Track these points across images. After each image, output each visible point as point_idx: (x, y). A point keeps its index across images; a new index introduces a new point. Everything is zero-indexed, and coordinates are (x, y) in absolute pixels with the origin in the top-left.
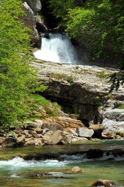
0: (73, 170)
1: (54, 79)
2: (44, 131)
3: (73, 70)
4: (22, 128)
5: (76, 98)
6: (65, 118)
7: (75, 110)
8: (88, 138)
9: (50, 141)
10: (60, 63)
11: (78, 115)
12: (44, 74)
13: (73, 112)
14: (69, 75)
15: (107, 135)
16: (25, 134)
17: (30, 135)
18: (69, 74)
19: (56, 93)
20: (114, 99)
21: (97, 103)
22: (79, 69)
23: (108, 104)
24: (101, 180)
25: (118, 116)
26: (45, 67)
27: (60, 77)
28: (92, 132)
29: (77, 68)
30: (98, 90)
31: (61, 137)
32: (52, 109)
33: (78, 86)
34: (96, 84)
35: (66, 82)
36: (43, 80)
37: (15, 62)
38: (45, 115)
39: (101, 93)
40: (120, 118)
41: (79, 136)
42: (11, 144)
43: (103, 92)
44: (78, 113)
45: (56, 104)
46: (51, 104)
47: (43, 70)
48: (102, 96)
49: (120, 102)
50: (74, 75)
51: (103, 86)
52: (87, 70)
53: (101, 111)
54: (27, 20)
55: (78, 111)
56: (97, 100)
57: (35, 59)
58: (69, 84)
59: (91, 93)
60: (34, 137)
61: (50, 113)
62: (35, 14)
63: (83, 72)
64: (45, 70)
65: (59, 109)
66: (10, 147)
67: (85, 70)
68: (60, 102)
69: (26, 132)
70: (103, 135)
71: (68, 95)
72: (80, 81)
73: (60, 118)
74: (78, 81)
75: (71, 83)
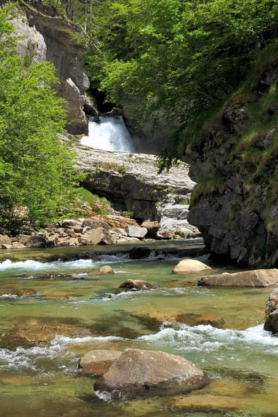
0: (101, 271)
1: (102, 169)
2: (85, 229)
3: (125, 158)
4: (56, 226)
5: (128, 192)
6: (115, 217)
7: (128, 206)
8: (140, 239)
9: (89, 240)
10: (111, 151)
11: (131, 213)
12: (90, 164)
13: (126, 210)
14: (121, 165)
15: (163, 234)
16: (59, 233)
17: (65, 234)
18: (120, 163)
19: (105, 186)
20: (175, 193)
21: (155, 199)
22: (133, 157)
23: (167, 199)
24: (132, 280)
25: (180, 213)
26: (91, 155)
27: (109, 166)
28: (145, 231)
29: (131, 156)
30: (156, 182)
31: (102, 236)
32: (99, 206)
33: (131, 177)
34: (154, 175)
35: (117, 173)
36: (89, 171)
37: (43, 140)
38: (91, 212)
39: (160, 186)
40: (182, 215)
41: (128, 236)
42: (37, 244)
43: (162, 184)
44: (131, 211)
45: (105, 200)
46: (98, 200)
47: (89, 158)
48: (160, 190)
49: (183, 196)
50: (126, 164)
51: (161, 177)
52: (143, 159)
53: (160, 207)
54: (72, 100)
55: (131, 208)
56: (154, 194)
57: (79, 145)
58: (120, 175)
59: (148, 186)
60: (71, 237)
61: (96, 211)
62: (82, 93)
63: (138, 160)
64: (91, 159)
65: (108, 205)
66: (36, 247)
67: (140, 159)
68: (110, 197)
69: (61, 230)
70: (158, 235)
71: (120, 189)
72: (134, 171)
73: (109, 216)
74: (132, 172)
75: (123, 174)
